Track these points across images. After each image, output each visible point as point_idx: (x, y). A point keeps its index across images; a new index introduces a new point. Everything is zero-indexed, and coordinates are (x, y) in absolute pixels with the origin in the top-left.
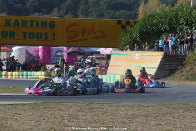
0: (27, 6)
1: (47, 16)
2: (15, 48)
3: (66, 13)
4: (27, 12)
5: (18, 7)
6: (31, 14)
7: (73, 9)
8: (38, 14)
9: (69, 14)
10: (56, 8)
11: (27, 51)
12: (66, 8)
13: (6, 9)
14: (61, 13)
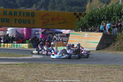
0: (17, 3)
1: (29, 9)
2: (9, 29)
3: (41, 8)
4: (17, 7)
5: (11, 3)
6: (19, 8)
7: (45, 5)
8: (23, 8)
9: (43, 8)
10: (35, 4)
11: (16, 31)
12: (41, 4)
13: (3, 4)
14: (38, 7)
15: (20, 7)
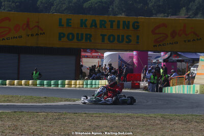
0: (149, 6)
1: (173, 17)
2: (106, 54)
5: (139, 7)
8: (162, 15)
9: (199, 15)
10: (184, 8)
14: (189, 14)
15: (156, 14)
